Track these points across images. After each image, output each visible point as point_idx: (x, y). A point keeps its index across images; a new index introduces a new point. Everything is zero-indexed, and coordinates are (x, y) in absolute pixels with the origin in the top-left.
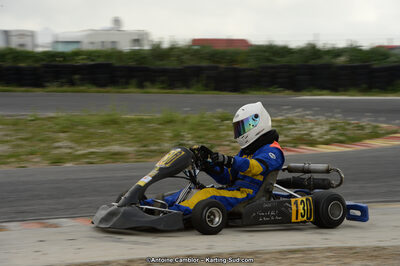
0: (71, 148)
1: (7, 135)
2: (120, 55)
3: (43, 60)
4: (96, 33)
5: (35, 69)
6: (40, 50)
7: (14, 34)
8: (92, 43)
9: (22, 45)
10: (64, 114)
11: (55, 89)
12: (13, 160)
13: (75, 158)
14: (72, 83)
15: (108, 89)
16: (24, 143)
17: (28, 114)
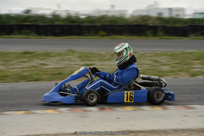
0: (201, 68)
7: (174, 9)
9: (178, 15)
10: (198, 51)
11: (194, 37)
14: (203, 35)
16: (177, 65)
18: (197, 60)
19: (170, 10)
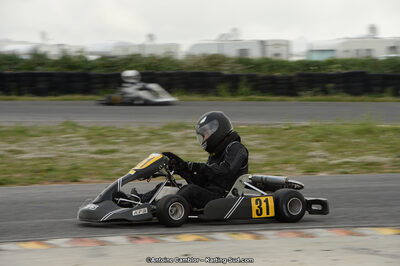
0: (325, 157)
1: (262, 144)
2: (375, 63)
3: (298, 69)
4: (350, 41)
5: (290, 78)
6: (295, 59)
7: (270, 43)
8: (347, 51)
9: (277, 55)
10: (317, 123)
11: (309, 98)
12: (268, 168)
13: (329, 168)
14: (326, 92)
15: (363, 98)
16: (278, 151)
17: (282, 123)
18: (317, 141)
19: (263, 43)
